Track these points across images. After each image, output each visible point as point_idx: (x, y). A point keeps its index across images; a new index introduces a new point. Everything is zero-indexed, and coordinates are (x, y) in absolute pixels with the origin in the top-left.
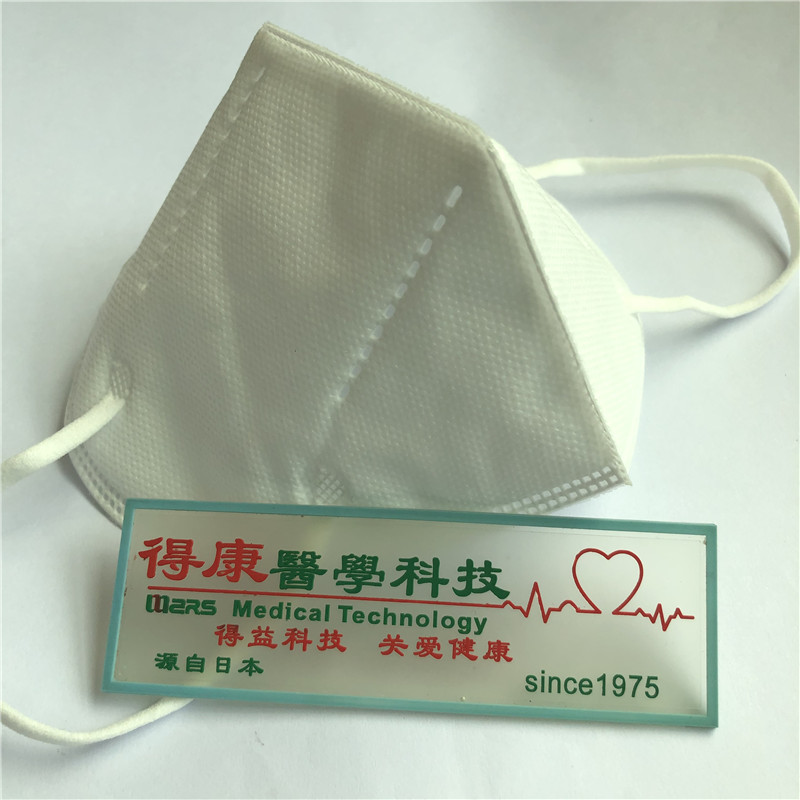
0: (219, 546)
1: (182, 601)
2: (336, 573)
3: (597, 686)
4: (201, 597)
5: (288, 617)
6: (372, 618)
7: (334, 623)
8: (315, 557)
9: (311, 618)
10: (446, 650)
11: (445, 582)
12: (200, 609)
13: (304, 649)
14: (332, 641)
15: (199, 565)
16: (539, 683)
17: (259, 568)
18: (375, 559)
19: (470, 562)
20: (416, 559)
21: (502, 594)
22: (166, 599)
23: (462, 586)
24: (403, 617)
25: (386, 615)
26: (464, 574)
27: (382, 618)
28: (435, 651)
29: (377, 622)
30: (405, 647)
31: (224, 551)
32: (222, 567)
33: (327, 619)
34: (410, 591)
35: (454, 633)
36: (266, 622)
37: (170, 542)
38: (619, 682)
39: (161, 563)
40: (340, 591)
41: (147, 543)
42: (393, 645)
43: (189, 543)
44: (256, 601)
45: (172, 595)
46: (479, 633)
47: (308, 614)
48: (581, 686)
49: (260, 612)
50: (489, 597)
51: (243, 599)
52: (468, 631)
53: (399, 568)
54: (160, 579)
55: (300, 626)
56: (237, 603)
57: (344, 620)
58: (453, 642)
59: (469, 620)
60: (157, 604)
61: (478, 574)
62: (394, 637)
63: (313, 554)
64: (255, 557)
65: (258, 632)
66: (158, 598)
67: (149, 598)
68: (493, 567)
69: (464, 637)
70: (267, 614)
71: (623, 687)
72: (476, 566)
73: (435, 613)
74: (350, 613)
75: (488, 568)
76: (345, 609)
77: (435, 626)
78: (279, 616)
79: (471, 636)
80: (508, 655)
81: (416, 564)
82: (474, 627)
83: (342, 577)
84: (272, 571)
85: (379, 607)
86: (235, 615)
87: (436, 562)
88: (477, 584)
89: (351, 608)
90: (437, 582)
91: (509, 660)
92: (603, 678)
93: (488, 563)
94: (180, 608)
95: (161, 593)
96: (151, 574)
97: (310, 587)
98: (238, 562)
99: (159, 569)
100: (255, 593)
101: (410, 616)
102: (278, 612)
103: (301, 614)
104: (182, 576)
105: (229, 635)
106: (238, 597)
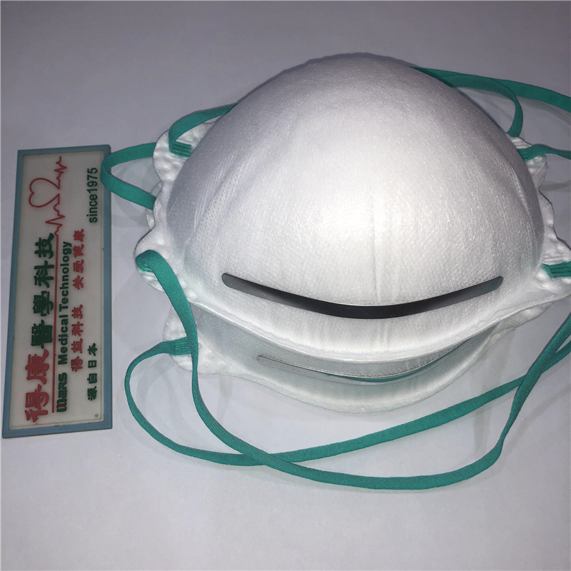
0: (29, 378)
1: (60, 392)
2: (43, 315)
3: (93, 193)
4: (57, 382)
5: (66, 335)
6: (65, 294)
7: (68, 312)
8: (35, 327)
9: (66, 324)
10: (79, 259)
11: (46, 262)
12: (63, 381)
13: (82, 325)
14: (78, 312)
15: (40, 387)
16: (92, 217)
17: (41, 355)
18: (35, 296)
19: (36, 252)
20: (35, 277)
21: (51, 236)
22: (59, 401)
23: (48, 255)
24: (64, 280)
25: (64, 288)
26: (42, 255)
27: (65, 290)
28: (80, 263)
29: (67, 291)
30: (79, 277)
31: (32, 375)
32: (41, 375)
33: (67, 316)
35: (71, 256)
36: (69, 346)
37: (27, 406)
38: (91, 184)
39: (40, 408)
40: (52, 313)
41: (28, 419)
42: (79, 283)
43: (27, 394)
44: (59, 352)
45: (57, 398)
46: (71, 245)
47: (64, 326)
48: (93, 199)
49: (64, 350)
50: (53, 243)
51: (57, 360)
52: (70, 250)
53: (40, 285)
55: (70, 328)
56: (60, 363)
57: (67, 307)
58: (76, 256)
59: (64, 250)
60: (62, 406)
61: (42, 248)
62: (74, 283)
63: (33, 328)
64: (35, 358)
65: (75, 350)
66: (58, 406)
67: (58, 411)
68: (38, 241)
69: (73, 251)
70: (65, 346)
72: (38, 249)
73: (61, 265)
74: (63, 305)
75: (39, 244)
76: (61, 308)
77: (68, 265)
78: (66, 340)
79: (72, 248)
80: (80, 231)
81: (38, 276)
82: (68, 247)
83: (45, 312)
84: (43, 347)
85: (60, 292)
86: (66, 363)
87: (36, 268)
88: (47, 248)
89: (60, 305)
90: (47, 266)
91: (83, 230)
92: (89, 191)
93: (36, 244)
94: (63, 393)
95: (56, 404)
96: (46, 413)
97: (51, 327)
99: (43, 409)
100: (54, 355)
101: (63, 277)
102: (64, 340)
103: (64, 329)
104: (46, 395)
105: (77, 365)
106: (57, 363)
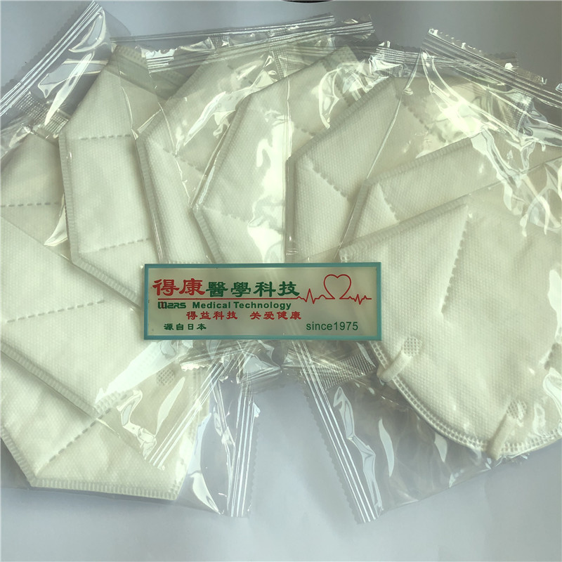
0: (185, 281)
1: (172, 304)
2: (232, 289)
3: (334, 326)
4: (180, 302)
5: (214, 307)
6: (247, 306)
7: (232, 309)
8: (223, 284)
10: (276, 316)
11: (275, 291)
12: (180, 306)
13: (222, 319)
14: (232, 315)
15: (178, 289)
16: (311, 326)
17: (201, 289)
18: (247, 284)
19: (284, 282)
20: (263, 283)
21: (297, 294)
22: (166, 303)
23: (281, 292)
24: (259, 305)
25: (252, 304)
26: (282, 287)
27: (250, 306)
28: (272, 317)
30: (260, 316)
31: (187, 283)
32: (187, 290)
33: (229, 307)
34: (261, 295)
35: (279, 310)
36: (206, 310)
37: (165, 281)
38: (343, 324)
39: (162, 289)
40: (234, 296)
41: (156, 282)
42: (255, 315)
43: (173, 281)
44: (201, 302)
45: (168, 302)
46: (288, 309)
47: (222, 306)
48: (328, 327)
49: (203, 306)
50: (292, 295)
51: (196, 302)
53: (256, 286)
54: (162, 296)
55: (219, 310)
56: (194, 303)
57: (236, 307)
58: (278, 313)
59: (284, 304)
60: (162, 305)
61: (287, 287)
62: (255, 312)
63: (222, 283)
64: (200, 285)
65: (203, 314)
66: (162, 303)
67: (159, 303)
68: (293, 284)
69: (282, 311)
70: (206, 307)
71: (344, 326)
72: (286, 284)
73: (271, 303)
74: (238, 305)
75: (291, 284)
76: (236, 303)
77: (271, 307)
79: (285, 310)
80: (300, 316)
81: (263, 285)
82: (286, 307)
83: (234, 291)
84: (207, 290)
85: (249, 302)
86: (193, 308)
87: (271, 283)
88: (287, 291)
89: (238, 302)
90: (271, 291)
91: (300, 318)
92: (336, 323)
93: (291, 282)
94: (171, 306)
95: (163, 301)
96: (158, 294)
97: (222, 296)
98: (193, 287)
99: (161, 292)
100: (201, 299)
101: (261, 304)
102: (210, 306)
103: (219, 306)
104: (171, 294)
105: (192, 315)
106: (194, 301)
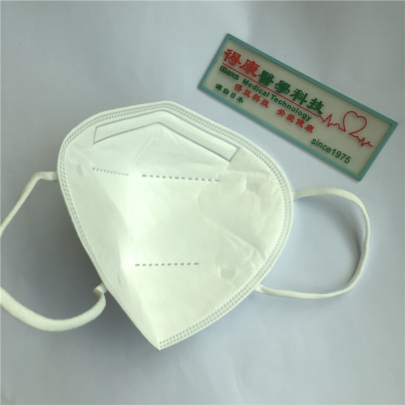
0: (248, 60)
1: (230, 72)
2: (277, 84)
3: (333, 151)
4: (236, 73)
5: (257, 90)
6: (280, 102)
7: (268, 99)
8: (273, 77)
9: (263, 94)
10: (295, 120)
11: (306, 102)
12: (234, 77)
13: (257, 102)
14: (265, 103)
15: (240, 63)
16: (316, 142)
17: (256, 72)
18: (290, 86)
19: (316, 99)
20: (301, 91)
21: (320, 113)
22: (226, 69)
23: (309, 105)
24: (288, 106)
25: (284, 103)
26: (312, 102)
27: (282, 103)
28: (292, 120)
30: (285, 114)
31: (248, 62)
32: (245, 67)
33: (267, 96)
34: (294, 100)
35: (300, 117)
36: (250, 89)
37: (235, 52)
38: (339, 153)
39: (229, 58)
40: (275, 90)
41: (228, 50)
42: (281, 113)
43: (240, 56)
44: (251, 82)
45: (228, 69)
46: (307, 120)
47: (263, 92)
48: (327, 149)
49: (250, 85)
50: (315, 112)
51: (247, 79)
53: (295, 91)
55: (259, 95)
56: (245, 79)
57: (272, 99)
58: (298, 119)
59: (306, 115)
60: (223, 70)
61: (316, 104)
62: (283, 110)
64: (256, 69)
65: (247, 91)
66: (224, 67)
67: (222, 66)
68: (322, 104)
70: (252, 87)
71: (339, 155)
72: (317, 101)
73: (298, 109)
74: (274, 98)
76: (274, 96)
77: (296, 112)
78: (255, 89)
79: (304, 120)
80: (312, 131)
81: (301, 93)
82: (307, 118)
83: (277, 86)
84: (259, 75)
85: (283, 100)
86: (243, 83)
87: (307, 94)
88: (314, 106)
90: (303, 100)
92: (335, 150)
93: (321, 102)
94: (229, 74)
95: (226, 67)
96: (225, 60)
97: (267, 85)
98: (251, 68)
99: (228, 59)
100: (251, 79)
101: (290, 106)
102: (255, 88)
103: (261, 91)
104: (233, 65)
105: (239, 88)
106: (246, 78)
